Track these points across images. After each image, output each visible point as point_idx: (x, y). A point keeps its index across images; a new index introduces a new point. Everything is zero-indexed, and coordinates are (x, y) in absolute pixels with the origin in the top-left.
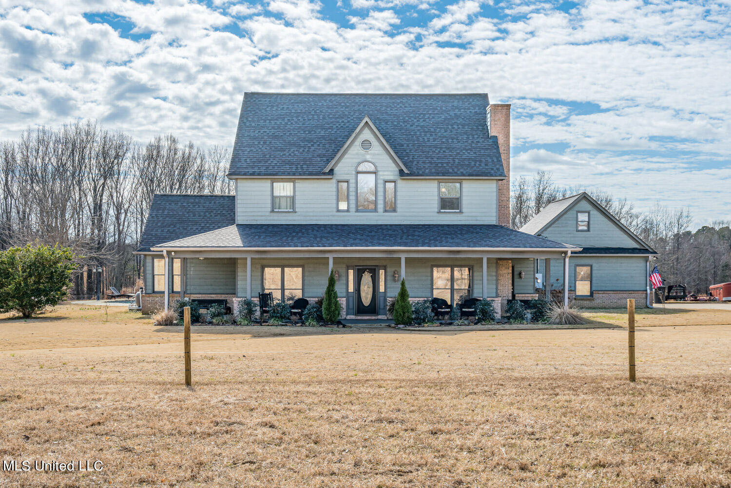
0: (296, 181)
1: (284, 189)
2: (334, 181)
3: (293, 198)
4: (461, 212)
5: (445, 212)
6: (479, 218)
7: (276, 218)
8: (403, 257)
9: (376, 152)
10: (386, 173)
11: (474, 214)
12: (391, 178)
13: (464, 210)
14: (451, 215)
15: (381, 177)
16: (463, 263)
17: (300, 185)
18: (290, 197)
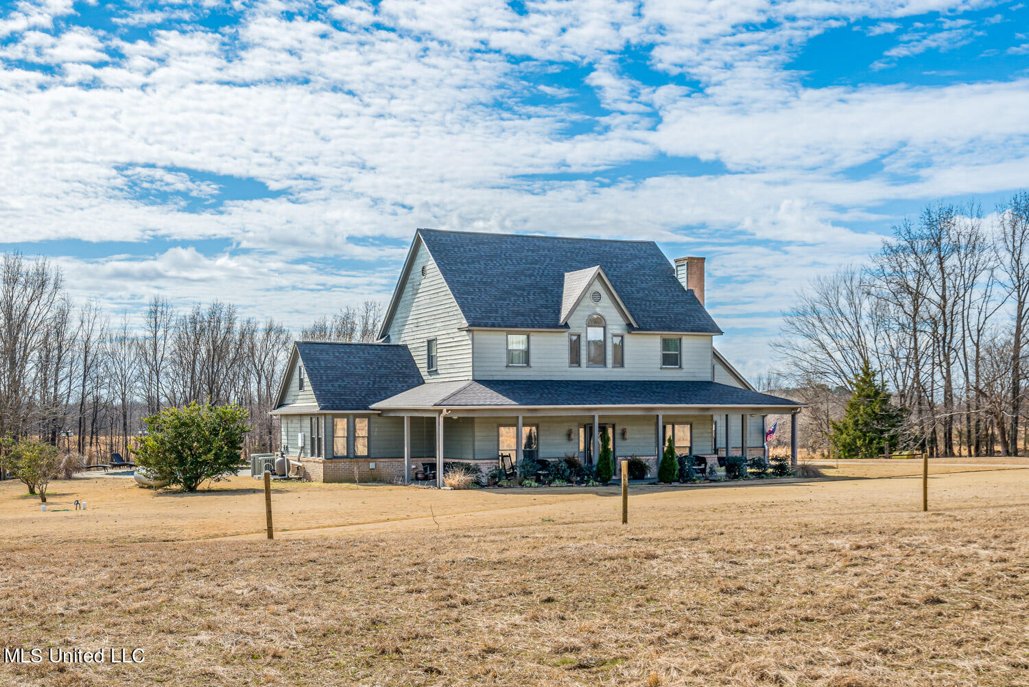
0: (531, 334)
1: (517, 342)
2: (566, 334)
3: (527, 353)
4: (680, 367)
5: (666, 368)
6: (697, 375)
7: (511, 373)
8: (661, 414)
9: (606, 305)
10: (615, 327)
11: (691, 370)
12: (619, 332)
13: (683, 366)
14: (670, 371)
15: (611, 331)
16: (684, 420)
17: (535, 338)
18: (522, 351)
